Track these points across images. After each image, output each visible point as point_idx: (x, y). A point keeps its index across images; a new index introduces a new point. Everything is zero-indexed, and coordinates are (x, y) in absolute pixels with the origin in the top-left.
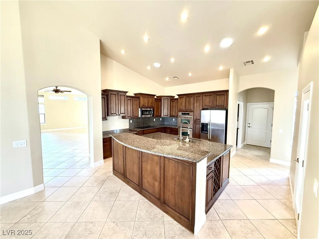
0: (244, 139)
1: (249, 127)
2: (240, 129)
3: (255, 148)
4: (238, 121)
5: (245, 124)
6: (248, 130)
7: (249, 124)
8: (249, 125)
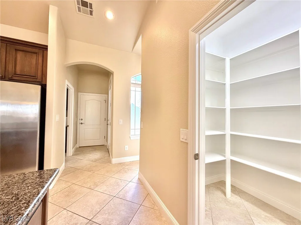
0: (76, 141)
1: (81, 123)
2: (70, 126)
3: (91, 149)
4: (67, 116)
5: (76, 121)
6: (81, 128)
7: (82, 119)
8: (81, 122)
